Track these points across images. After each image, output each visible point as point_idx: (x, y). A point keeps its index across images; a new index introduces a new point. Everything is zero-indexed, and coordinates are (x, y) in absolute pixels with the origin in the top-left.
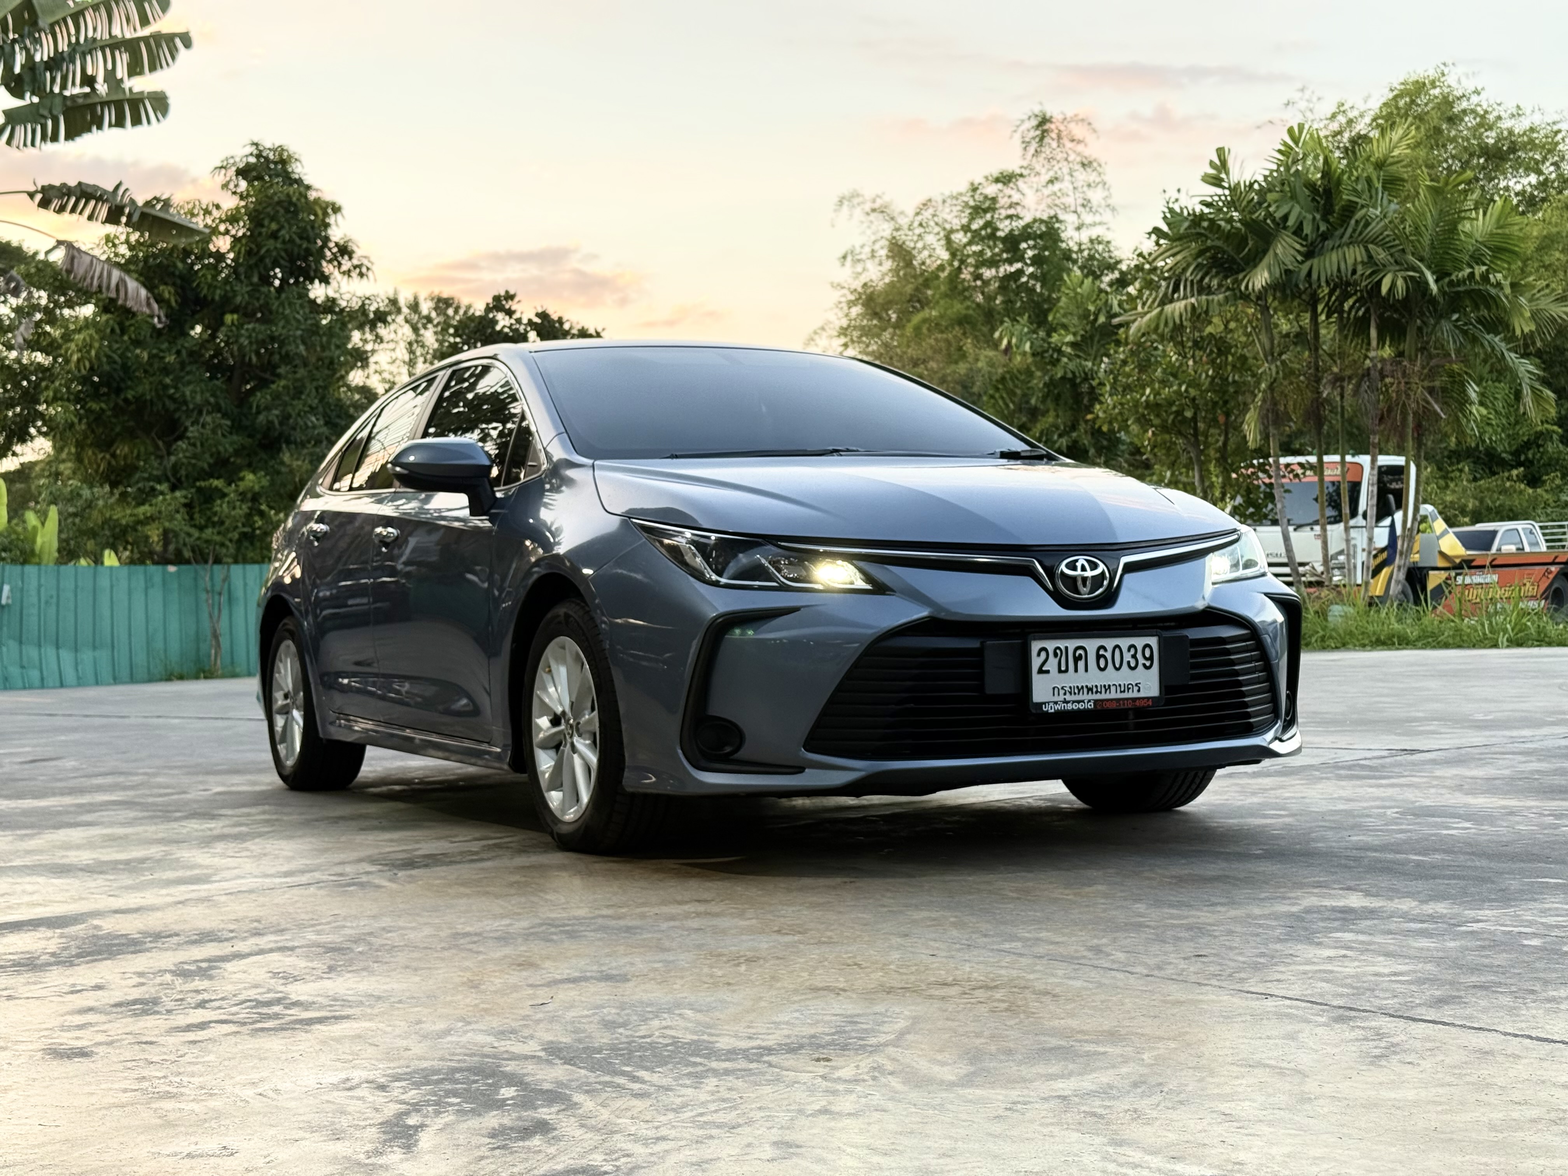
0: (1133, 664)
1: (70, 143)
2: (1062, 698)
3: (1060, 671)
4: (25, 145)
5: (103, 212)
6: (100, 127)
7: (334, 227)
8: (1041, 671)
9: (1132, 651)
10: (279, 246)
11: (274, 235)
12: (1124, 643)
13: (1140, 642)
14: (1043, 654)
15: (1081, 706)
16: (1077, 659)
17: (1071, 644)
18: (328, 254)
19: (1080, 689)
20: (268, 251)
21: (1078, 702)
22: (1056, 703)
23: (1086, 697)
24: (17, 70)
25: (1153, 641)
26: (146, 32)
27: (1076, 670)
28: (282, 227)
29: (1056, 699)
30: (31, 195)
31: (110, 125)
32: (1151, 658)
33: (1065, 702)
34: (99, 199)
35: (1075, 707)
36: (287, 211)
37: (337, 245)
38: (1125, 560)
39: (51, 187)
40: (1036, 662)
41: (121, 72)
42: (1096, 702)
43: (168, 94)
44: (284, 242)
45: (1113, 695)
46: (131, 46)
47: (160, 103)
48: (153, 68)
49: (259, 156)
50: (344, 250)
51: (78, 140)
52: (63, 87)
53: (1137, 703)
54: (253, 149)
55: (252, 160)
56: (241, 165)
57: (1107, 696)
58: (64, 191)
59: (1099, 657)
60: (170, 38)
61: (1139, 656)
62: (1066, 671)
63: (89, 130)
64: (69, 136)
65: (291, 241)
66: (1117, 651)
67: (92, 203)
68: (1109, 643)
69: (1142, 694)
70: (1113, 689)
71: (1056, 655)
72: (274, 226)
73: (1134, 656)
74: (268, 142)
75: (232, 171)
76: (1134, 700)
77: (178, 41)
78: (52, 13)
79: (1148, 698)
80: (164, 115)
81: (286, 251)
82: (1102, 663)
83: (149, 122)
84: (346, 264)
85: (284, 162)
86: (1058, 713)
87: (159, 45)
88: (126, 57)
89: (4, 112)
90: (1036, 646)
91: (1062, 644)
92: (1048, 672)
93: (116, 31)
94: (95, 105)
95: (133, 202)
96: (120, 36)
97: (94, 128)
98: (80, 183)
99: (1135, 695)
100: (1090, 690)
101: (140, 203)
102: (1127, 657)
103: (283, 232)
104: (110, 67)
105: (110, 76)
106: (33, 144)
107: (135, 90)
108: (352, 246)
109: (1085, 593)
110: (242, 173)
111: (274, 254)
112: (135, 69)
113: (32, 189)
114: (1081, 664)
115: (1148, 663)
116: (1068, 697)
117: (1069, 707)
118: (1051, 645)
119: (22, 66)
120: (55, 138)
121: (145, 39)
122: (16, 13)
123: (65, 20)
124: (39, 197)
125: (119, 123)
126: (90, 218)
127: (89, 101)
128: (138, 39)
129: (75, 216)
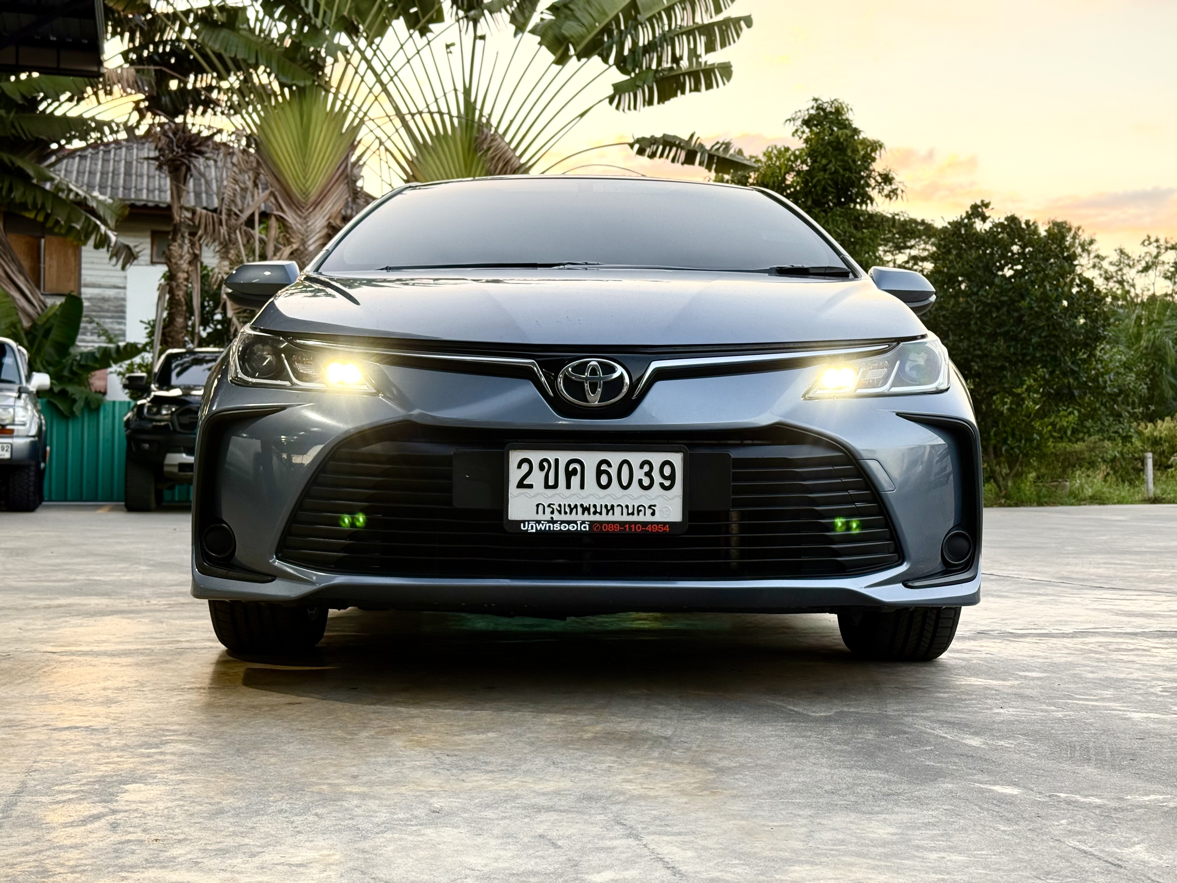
0: (646, 482)
1: (661, 105)
2: (548, 516)
3: (547, 486)
4: (629, 108)
5: (683, 155)
6: (683, 93)
7: (878, 161)
8: (521, 485)
9: (646, 468)
10: (826, 176)
11: (824, 169)
12: (636, 458)
13: (657, 458)
14: (525, 467)
15: (572, 528)
16: (569, 474)
17: (564, 457)
18: (872, 182)
19: (573, 509)
20: (819, 181)
21: (569, 523)
22: (539, 522)
23: (579, 517)
24: (626, 52)
25: (677, 459)
26: (720, 17)
27: (568, 486)
28: (830, 162)
29: (540, 517)
30: (632, 146)
31: (691, 91)
32: (672, 477)
33: (553, 521)
34: (679, 146)
35: (564, 528)
36: (835, 149)
37: (880, 175)
38: (655, 365)
39: (644, 139)
40: (515, 475)
41: (701, 49)
42: (592, 523)
43: (732, 64)
44: (831, 174)
45: (617, 516)
46: (707, 30)
47: (726, 70)
48: (723, 45)
49: (818, 108)
50: (887, 179)
51: (667, 103)
52: (659, 63)
53: (649, 528)
54: (813, 103)
55: (813, 112)
56: (806, 118)
57: (610, 518)
58: (653, 141)
59: (599, 473)
60: (736, 21)
61: (656, 474)
62: (555, 486)
63: (675, 95)
64: (661, 100)
65: (836, 172)
66: (625, 468)
67: (674, 149)
68: (615, 458)
69: (657, 518)
70: (617, 510)
71: (542, 468)
72: (824, 162)
73: (648, 474)
74: (826, 98)
75: (799, 122)
76: (645, 524)
77: (742, 23)
78: (650, 9)
79: (664, 524)
80: (728, 80)
81: (832, 180)
82: (604, 480)
83: (718, 86)
84: (887, 189)
85: (838, 112)
86: (539, 533)
87: (728, 27)
88: (703, 39)
89: (613, 85)
90: (515, 457)
91: (551, 456)
92: (530, 486)
93: (698, 20)
94: (679, 75)
95: (701, 146)
96: (700, 22)
97: (679, 93)
98: (664, 135)
99: (648, 518)
100: (586, 509)
101: (708, 147)
102: (639, 474)
103: (830, 166)
104: (692, 46)
105: (693, 53)
106: (635, 108)
107: (709, 63)
108: (892, 174)
109: (594, 400)
110: (807, 123)
111: (823, 182)
112: (710, 48)
113: (631, 141)
114: (575, 480)
115: (667, 483)
116: (556, 517)
117: (557, 527)
118: (536, 457)
119: (630, 50)
120: (650, 103)
121: (719, 24)
122: (626, 11)
123: (660, 13)
124: (637, 146)
125: (697, 89)
126: (673, 161)
127: (674, 73)
128: (712, 25)
129: (662, 159)
